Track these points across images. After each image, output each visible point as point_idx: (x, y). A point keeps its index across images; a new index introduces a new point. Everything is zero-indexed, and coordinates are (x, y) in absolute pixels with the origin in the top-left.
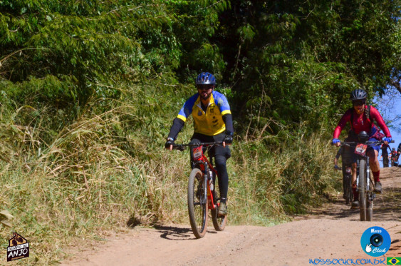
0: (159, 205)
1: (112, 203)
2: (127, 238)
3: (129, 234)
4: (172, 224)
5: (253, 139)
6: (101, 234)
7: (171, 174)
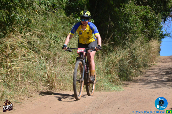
0: (53, 80)
1: (26, 80)
2: (34, 102)
3: (35, 98)
4: (60, 91)
5: (104, 43)
6: (18, 99)
7: (61, 62)
